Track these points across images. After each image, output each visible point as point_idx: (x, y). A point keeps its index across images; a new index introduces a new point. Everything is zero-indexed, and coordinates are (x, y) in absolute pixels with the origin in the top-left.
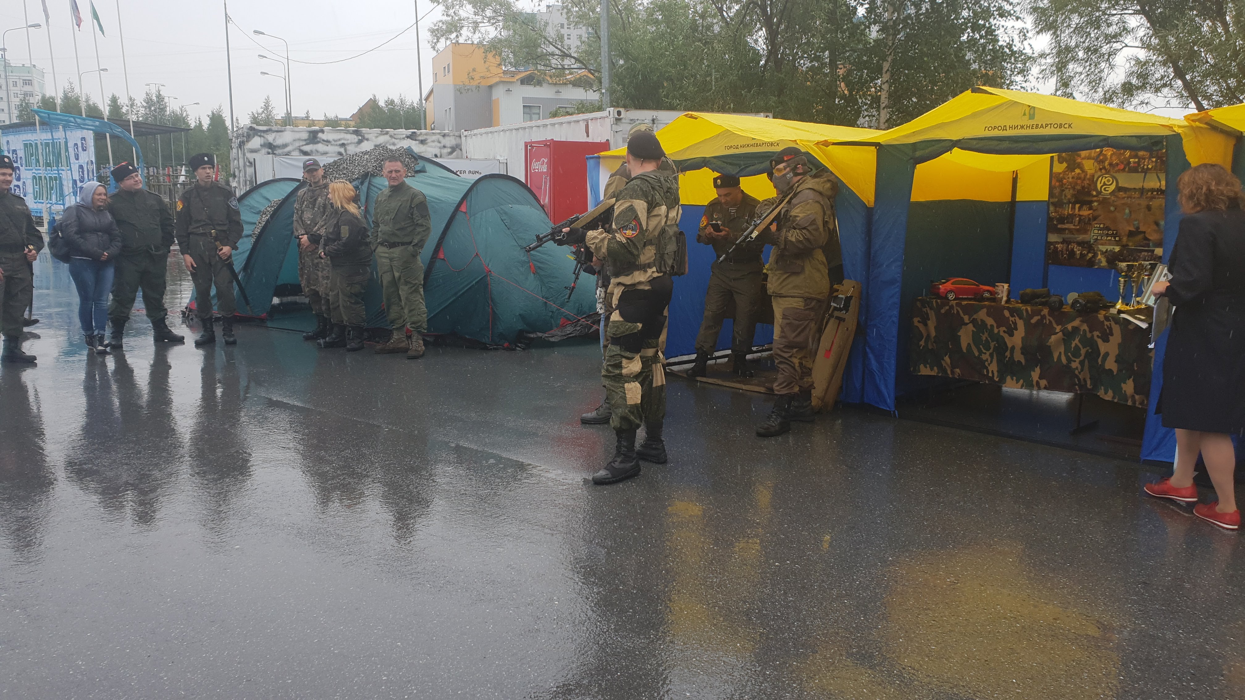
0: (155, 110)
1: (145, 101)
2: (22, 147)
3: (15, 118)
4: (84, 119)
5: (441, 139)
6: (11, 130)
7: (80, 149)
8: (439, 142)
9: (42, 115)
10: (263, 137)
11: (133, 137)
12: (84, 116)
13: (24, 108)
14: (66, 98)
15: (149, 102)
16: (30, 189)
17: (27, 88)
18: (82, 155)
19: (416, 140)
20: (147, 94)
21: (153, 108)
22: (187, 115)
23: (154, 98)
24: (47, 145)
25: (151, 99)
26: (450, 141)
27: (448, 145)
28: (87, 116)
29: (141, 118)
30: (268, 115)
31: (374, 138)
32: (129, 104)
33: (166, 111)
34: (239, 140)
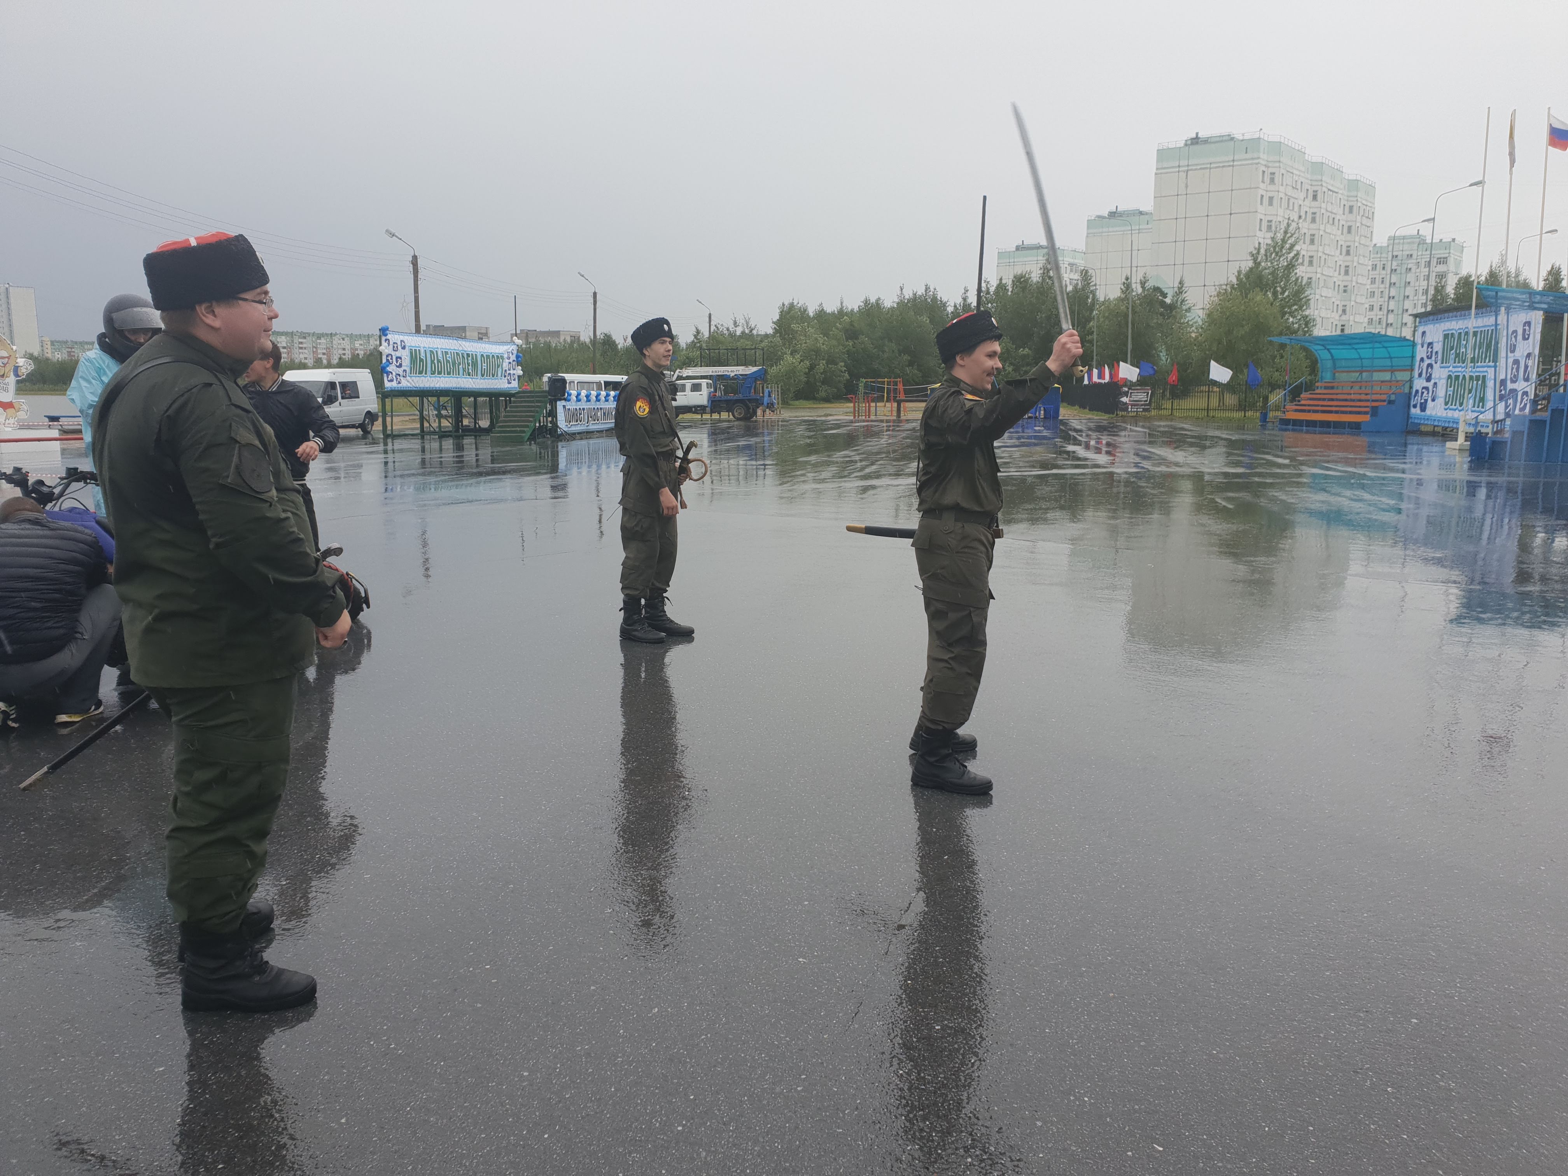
3: (1427, 304)
6: (1431, 317)
7: (1520, 337)
17: (1441, 268)
18: (1521, 345)
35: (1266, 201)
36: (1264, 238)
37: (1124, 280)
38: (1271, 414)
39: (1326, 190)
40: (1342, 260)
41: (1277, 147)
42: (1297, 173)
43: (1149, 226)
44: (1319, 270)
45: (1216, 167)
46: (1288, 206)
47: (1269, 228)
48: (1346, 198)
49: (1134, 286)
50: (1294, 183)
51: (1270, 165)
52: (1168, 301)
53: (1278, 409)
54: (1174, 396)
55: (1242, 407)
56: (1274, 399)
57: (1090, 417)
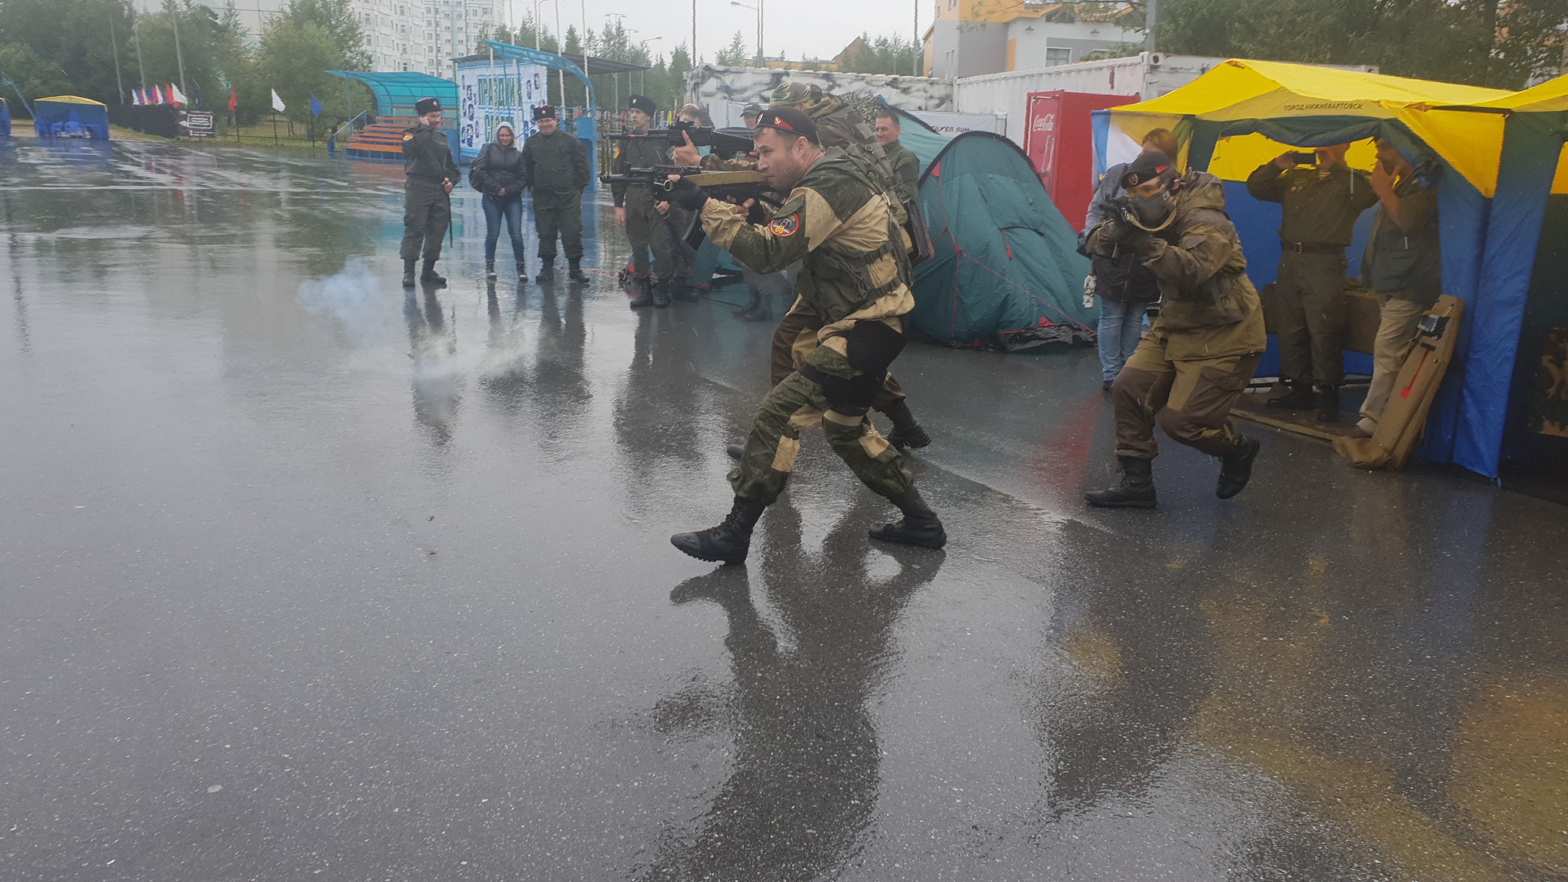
0: (614, 45)
1: (603, 33)
2: (477, 83)
4: (537, 53)
5: (928, 87)
6: (467, 63)
7: (533, 86)
8: (925, 91)
9: (497, 47)
10: (720, 78)
11: (587, 75)
12: (538, 49)
13: (483, 41)
14: (524, 29)
15: (608, 33)
17: (486, 18)
18: (535, 93)
19: (897, 88)
20: (607, 26)
21: (612, 43)
22: (648, 51)
23: (614, 31)
24: (501, 80)
25: (611, 33)
26: (938, 91)
27: (936, 95)
28: (541, 49)
29: (598, 54)
30: (737, 55)
31: (846, 84)
32: (587, 37)
33: (625, 46)
34: (694, 81)
38: (337, 146)
44: (375, 8)
53: (345, 140)
54: (240, 123)
55: (311, 137)
56: (341, 130)
57: (148, 140)
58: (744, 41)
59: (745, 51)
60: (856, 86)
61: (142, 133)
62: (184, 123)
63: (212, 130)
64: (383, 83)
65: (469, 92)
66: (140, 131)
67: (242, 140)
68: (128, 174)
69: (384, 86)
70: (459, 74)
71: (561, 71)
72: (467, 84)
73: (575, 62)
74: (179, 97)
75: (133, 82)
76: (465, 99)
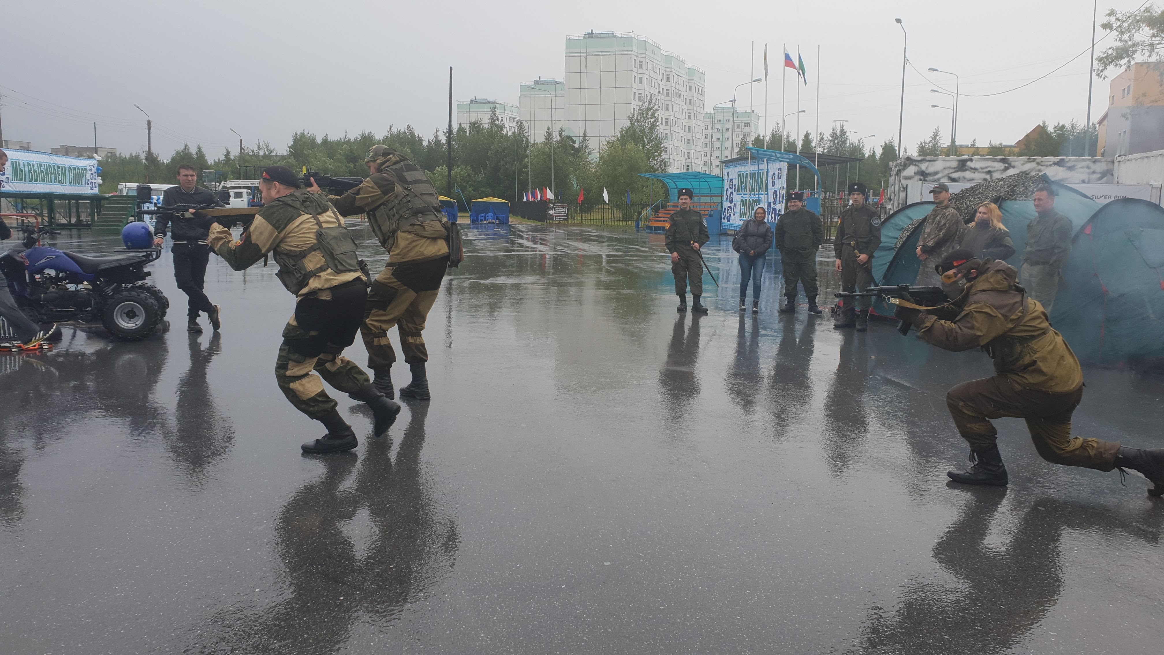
0: (838, 143)
1: (831, 136)
2: (737, 177)
3: (735, 154)
4: (782, 154)
5: (1091, 164)
6: (731, 164)
7: (776, 177)
8: (1088, 168)
9: (754, 151)
10: (917, 166)
11: (816, 167)
12: (783, 151)
13: (743, 146)
14: (773, 136)
15: (834, 136)
16: (738, 210)
17: (746, 130)
18: (777, 182)
19: (1062, 166)
20: (834, 129)
21: (836, 142)
22: (863, 146)
23: (838, 133)
24: (754, 174)
25: (836, 134)
26: (1100, 167)
27: (1098, 170)
28: (785, 150)
29: (826, 151)
30: (934, 145)
31: (1020, 165)
32: (819, 138)
33: (846, 143)
34: (897, 168)
35: (637, 79)
36: (636, 105)
37: (546, 130)
38: (641, 224)
39: (675, 75)
40: (685, 121)
41: (643, 44)
42: (657, 62)
43: (563, 92)
44: (672, 128)
45: (605, 55)
46: (652, 84)
47: (640, 98)
48: (687, 81)
49: (554, 135)
50: (655, 68)
51: (639, 55)
52: (577, 145)
53: (646, 219)
54: (583, 211)
55: (625, 219)
56: (644, 213)
57: (529, 223)
58: (941, 134)
59: (941, 142)
60: (1028, 167)
61: (526, 219)
62: (551, 212)
63: (567, 216)
64: (674, 181)
65: (731, 183)
66: (525, 218)
67: (584, 222)
68: (521, 245)
69: (674, 182)
70: (725, 172)
71: (798, 165)
72: (730, 178)
73: (808, 158)
74: (550, 195)
75: (524, 187)
76: (727, 189)
